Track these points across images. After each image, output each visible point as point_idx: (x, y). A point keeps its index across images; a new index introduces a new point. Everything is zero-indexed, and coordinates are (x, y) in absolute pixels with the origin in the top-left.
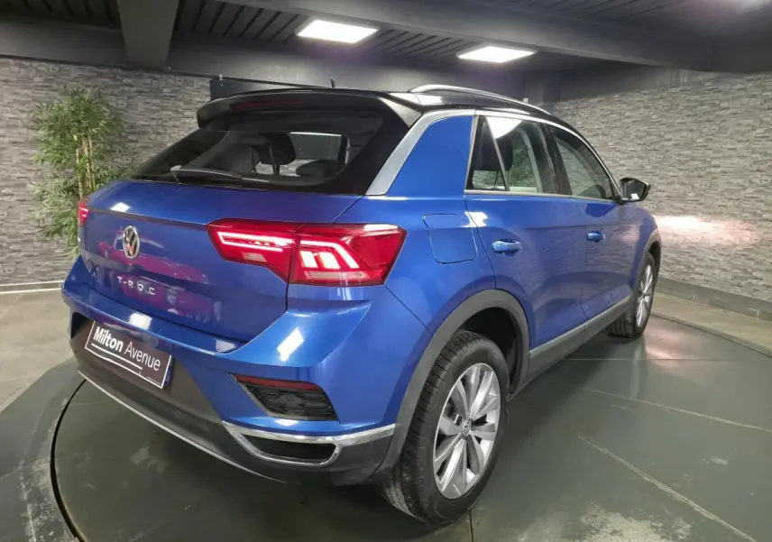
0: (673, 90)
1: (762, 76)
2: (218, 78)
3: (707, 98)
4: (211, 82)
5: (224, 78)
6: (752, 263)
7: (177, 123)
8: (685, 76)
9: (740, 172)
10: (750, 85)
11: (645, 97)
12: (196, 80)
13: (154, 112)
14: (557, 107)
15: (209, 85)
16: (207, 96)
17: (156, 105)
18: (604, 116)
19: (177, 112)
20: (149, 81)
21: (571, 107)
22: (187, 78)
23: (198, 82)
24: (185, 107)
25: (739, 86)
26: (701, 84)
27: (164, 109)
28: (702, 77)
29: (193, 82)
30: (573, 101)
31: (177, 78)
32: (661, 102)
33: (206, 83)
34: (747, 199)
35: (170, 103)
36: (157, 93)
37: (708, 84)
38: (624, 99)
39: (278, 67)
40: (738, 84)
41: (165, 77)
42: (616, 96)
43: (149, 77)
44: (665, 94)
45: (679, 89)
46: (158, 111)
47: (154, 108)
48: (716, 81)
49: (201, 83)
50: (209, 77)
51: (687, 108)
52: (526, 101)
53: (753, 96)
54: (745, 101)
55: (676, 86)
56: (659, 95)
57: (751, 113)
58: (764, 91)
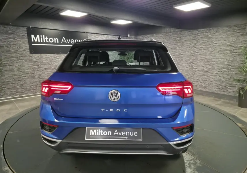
0: (170, 33)
1: (192, 30)
2: (30, 27)
3: (178, 36)
4: (27, 29)
5: (32, 27)
6: (192, 80)
7: (15, 43)
8: (172, 30)
9: (188, 56)
10: (189, 33)
11: (163, 35)
12: (21, 28)
13: (5, 39)
15: (26, 30)
16: (26, 33)
17: (6, 37)
19: (15, 39)
20: (3, 28)
21: (142, 37)
22: (18, 27)
23: (22, 29)
24: (17, 37)
25: (187, 33)
26: (177, 32)
27: (10, 38)
28: (177, 30)
29: (20, 29)
30: (142, 36)
31: (14, 27)
32: (167, 37)
33: (25, 29)
34: (190, 63)
35: (12, 36)
36: (6, 32)
37: (179, 32)
38: (157, 36)
39: (51, 24)
40: (186, 32)
41: (9, 27)
42: (154, 35)
43: (2, 27)
44: (168, 35)
46: (7, 39)
47: (5, 38)
48: (181, 31)
49: (24, 29)
50: (25, 27)
51: (174, 38)
52: (129, 35)
53: (190, 36)
54: (188, 37)
55: (171, 32)
56: (166, 35)
57: (190, 40)
58: (193, 35)
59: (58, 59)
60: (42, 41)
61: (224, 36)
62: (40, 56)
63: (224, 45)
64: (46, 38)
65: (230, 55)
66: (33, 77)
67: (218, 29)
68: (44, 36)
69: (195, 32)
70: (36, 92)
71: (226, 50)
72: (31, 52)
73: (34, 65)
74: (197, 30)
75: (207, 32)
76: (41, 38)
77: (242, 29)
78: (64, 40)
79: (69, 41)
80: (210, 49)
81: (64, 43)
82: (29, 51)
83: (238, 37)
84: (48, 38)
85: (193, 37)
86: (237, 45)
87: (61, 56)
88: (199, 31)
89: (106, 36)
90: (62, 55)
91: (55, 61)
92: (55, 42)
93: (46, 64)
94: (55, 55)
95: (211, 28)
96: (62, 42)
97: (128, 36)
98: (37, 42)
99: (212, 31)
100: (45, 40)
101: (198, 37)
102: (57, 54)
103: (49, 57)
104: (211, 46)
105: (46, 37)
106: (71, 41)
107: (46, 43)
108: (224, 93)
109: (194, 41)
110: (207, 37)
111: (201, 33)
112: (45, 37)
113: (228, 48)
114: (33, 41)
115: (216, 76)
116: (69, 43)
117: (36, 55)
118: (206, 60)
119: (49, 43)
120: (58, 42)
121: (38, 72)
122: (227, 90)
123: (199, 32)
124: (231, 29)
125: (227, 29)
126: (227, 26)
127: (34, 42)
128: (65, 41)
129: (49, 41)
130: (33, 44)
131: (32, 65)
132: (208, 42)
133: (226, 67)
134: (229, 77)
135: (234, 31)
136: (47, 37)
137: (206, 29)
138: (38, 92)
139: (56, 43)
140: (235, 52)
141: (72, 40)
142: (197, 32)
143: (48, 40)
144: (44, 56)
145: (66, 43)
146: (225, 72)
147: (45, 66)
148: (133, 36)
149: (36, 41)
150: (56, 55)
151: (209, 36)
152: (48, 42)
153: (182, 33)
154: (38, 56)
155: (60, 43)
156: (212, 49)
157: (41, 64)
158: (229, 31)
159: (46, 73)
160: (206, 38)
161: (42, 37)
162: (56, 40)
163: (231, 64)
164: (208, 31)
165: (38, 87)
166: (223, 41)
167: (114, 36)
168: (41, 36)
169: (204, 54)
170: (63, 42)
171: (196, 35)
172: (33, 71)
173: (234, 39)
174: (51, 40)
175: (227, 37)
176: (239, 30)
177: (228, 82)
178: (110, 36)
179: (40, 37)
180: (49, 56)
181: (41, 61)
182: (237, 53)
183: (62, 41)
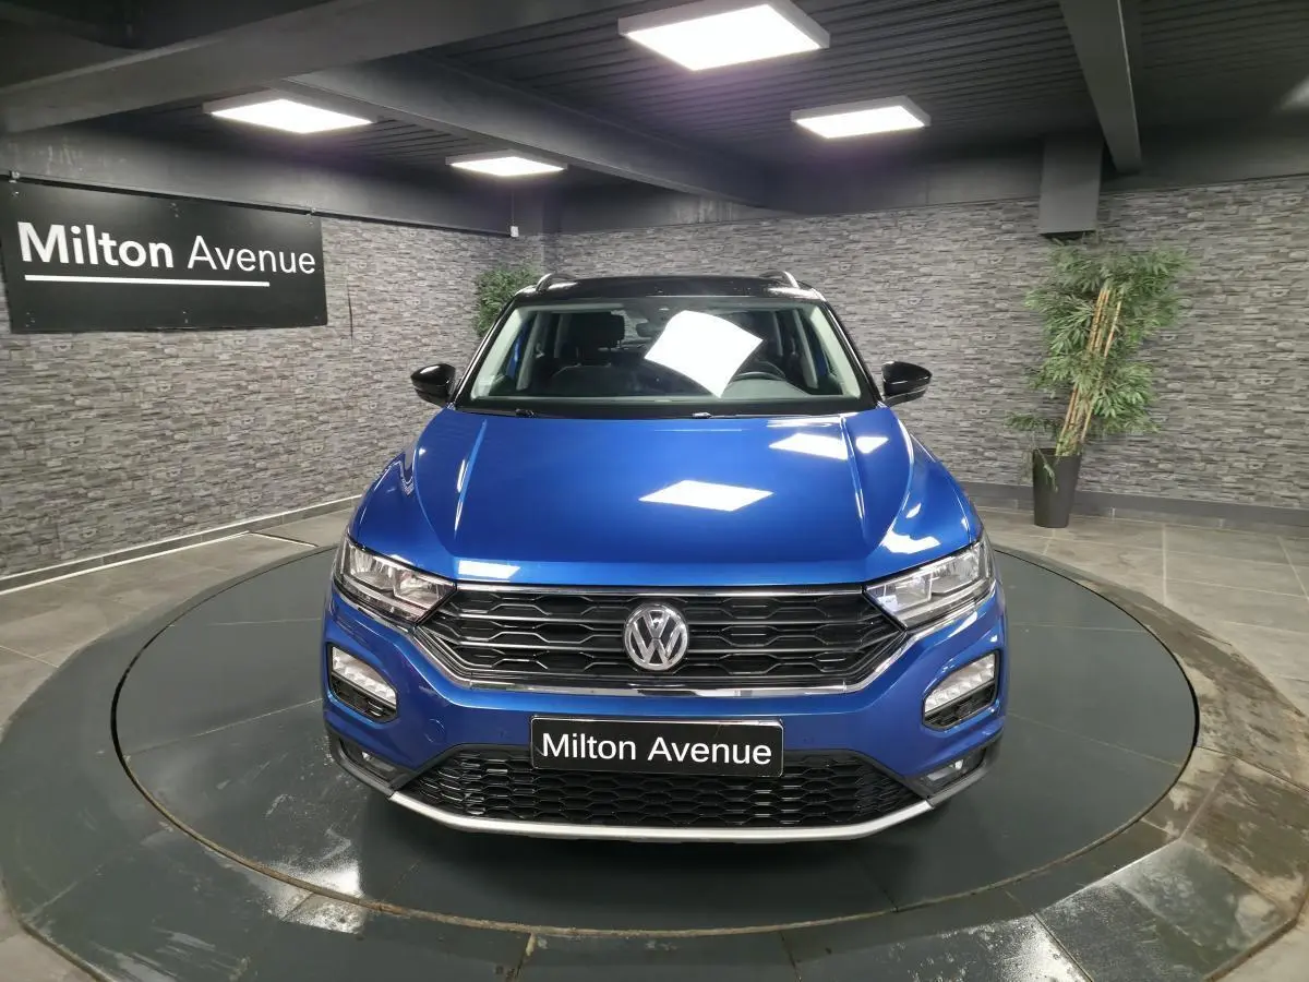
0: (724, 228)
1: (824, 218)
2: (10, 177)
3: (765, 240)
5: (20, 179)
8: (733, 211)
10: (812, 228)
11: (690, 237)
14: (561, 242)
18: (636, 258)
21: (585, 242)
25: (801, 229)
26: (757, 222)
28: (756, 214)
30: (585, 235)
32: (711, 242)
37: (766, 223)
38: (664, 236)
40: (799, 226)
42: (648, 232)
44: (713, 234)
45: (732, 227)
48: (776, 220)
51: (743, 251)
52: (515, 232)
53: (817, 241)
54: (809, 246)
55: (726, 222)
56: (707, 235)
57: (816, 260)
58: (827, 236)
59: (171, 357)
60: (80, 259)
61: (955, 247)
62: (69, 345)
63: (959, 281)
64: (100, 242)
65: (984, 320)
66: (35, 470)
67: (930, 215)
68: (90, 229)
69: (836, 224)
70: (54, 558)
71: (968, 301)
72: (19, 325)
73: (39, 400)
74: (846, 216)
75: (888, 228)
76: (77, 243)
77: (1022, 218)
78: (205, 255)
79: (226, 259)
80: (906, 300)
81: (202, 270)
82: (8, 318)
83: (1008, 249)
84: (114, 243)
85: (831, 247)
86: (1006, 283)
87: (188, 341)
88: (854, 223)
89: (411, 230)
90: (194, 335)
91: (156, 368)
92: (155, 263)
93: (106, 390)
94: (153, 335)
95: (905, 212)
96: (191, 265)
97: (509, 236)
98: (55, 266)
99: (909, 224)
100: (100, 250)
101: (852, 246)
102: (165, 331)
103: (123, 351)
104: (908, 285)
105: (106, 236)
106: (239, 260)
107: (103, 269)
108: (970, 476)
109: (837, 266)
110: (887, 247)
111: (865, 229)
112: (98, 237)
113: (975, 294)
114: (27, 257)
115: (934, 408)
116: (227, 266)
117: (48, 337)
118: (890, 345)
119: (124, 270)
120: (169, 263)
121: (60, 441)
122: (981, 463)
123: (858, 227)
124: (982, 216)
125: (967, 215)
126: (966, 205)
127: (37, 265)
128: (209, 258)
129: (120, 260)
130: (29, 278)
131: (28, 400)
132: (894, 267)
133: (970, 369)
134: (984, 410)
135: (991, 226)
136: (111, 239)
137: (881, 214)
138: (64, 556)
139: (162, 271)
140: (1000, 311)
141: (246, 255)
142: (846, 224)
143: (115, 253)
144: (95, 342)
145: (214, 267)
146: (968, 390)
147: (104, 403)
148: (540, 237)
149: (46, 256)
150: (160, 336)
151: (899, 241)
152: (115, 263)
153: (780, 229)
154: (59, 343)
155: (180, 270)
156: (913, 299)
157: (74, 391)
158: (974, 224)
159: (107, 440)
160: (887, 253)
161: (83, 236)
162: (161, 254)
163: (988, 358)
164: (889, 224)
165: (64, 524)
166: (953, 266)
167: (449, 234)
168: (76, 230)
169: (882, 319)
170: (196, 262)
171: (840, 236)
172: (36, 432)
173: (996, 257)
174: (133, 254)
175: (967, 249)
176: (1008, 220)
177: (982, 431)
178: (426, 232)
179: (70, 237)
180: (121, 342)
181: (79, 374)
182: (1008, 315)
183: (194, 258)
